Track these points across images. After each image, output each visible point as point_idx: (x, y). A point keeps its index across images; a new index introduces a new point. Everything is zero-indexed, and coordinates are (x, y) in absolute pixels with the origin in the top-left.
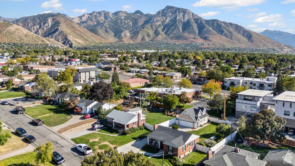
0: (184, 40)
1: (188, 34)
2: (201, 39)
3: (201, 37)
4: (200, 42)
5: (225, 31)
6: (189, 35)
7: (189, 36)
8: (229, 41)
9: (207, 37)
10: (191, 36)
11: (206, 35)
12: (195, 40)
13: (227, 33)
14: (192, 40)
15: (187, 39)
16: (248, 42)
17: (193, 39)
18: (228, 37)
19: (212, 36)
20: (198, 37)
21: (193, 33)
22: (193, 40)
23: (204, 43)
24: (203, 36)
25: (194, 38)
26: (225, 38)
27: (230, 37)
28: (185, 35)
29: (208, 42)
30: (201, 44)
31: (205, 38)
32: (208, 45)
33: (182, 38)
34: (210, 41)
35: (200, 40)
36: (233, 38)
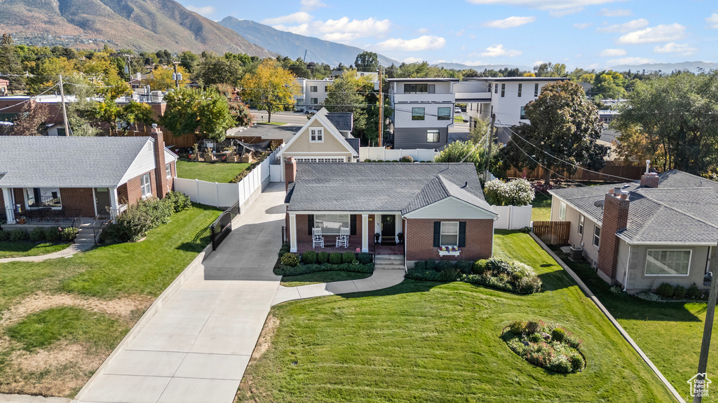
0: (16, 24)
1: (28, 8)
2: (71, 25)
3: (72, 21)
4: (69, 33)
5: (136, 10)
6: (29, 11)
7: (30, 14)
8: (149, 36)
9: (88, 21)
10: (36, 15)
11: (85, 15)
12: (52, 28)
13: (142, 14)
14: (44, 25)
15: (26, 23)
16: (196, 42)
17: (46, 23)
18: (146, 25)
19: (103, 18)
20: (59, 19)
21: (42, 7)
22: (48, 26)
23: (83, 37)
24: (76, 18)
25: (50, 22)
26: (138, 28)
27: (149, 26)
28: (16, 10)
29: (94, 36)
30: (72, 38)
31: (83, 25)
32: (95, 41)
33: (9, 19)
34: (98, 31)
35: (68, 29)
36: (160, 28)
